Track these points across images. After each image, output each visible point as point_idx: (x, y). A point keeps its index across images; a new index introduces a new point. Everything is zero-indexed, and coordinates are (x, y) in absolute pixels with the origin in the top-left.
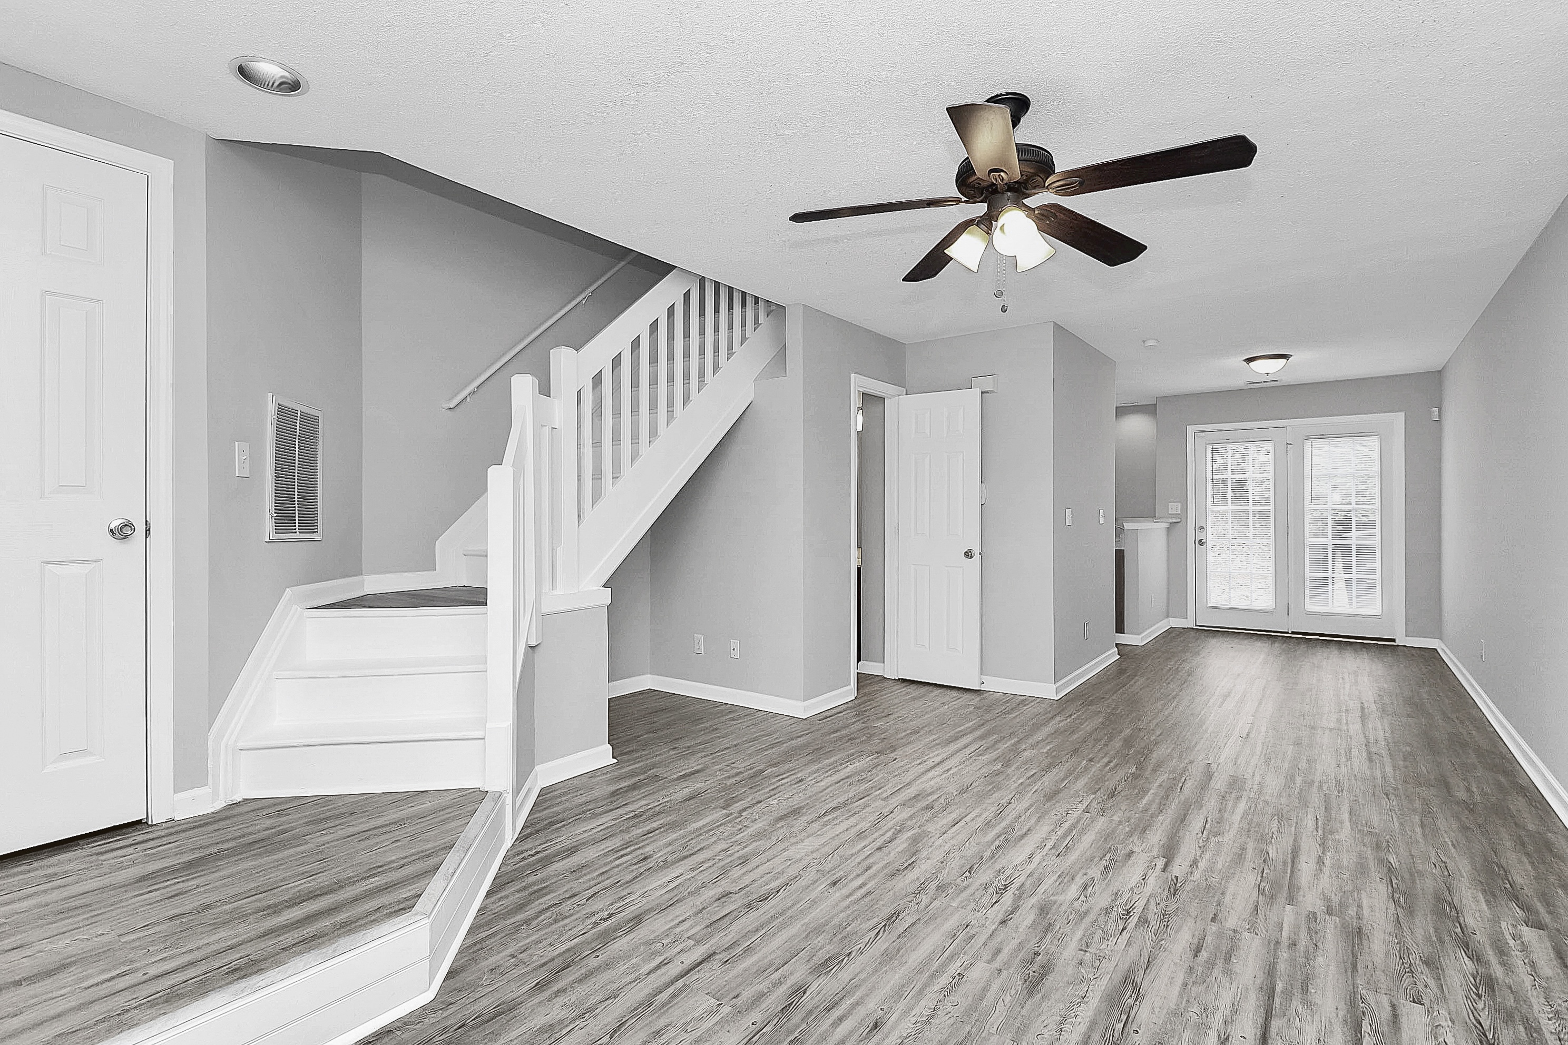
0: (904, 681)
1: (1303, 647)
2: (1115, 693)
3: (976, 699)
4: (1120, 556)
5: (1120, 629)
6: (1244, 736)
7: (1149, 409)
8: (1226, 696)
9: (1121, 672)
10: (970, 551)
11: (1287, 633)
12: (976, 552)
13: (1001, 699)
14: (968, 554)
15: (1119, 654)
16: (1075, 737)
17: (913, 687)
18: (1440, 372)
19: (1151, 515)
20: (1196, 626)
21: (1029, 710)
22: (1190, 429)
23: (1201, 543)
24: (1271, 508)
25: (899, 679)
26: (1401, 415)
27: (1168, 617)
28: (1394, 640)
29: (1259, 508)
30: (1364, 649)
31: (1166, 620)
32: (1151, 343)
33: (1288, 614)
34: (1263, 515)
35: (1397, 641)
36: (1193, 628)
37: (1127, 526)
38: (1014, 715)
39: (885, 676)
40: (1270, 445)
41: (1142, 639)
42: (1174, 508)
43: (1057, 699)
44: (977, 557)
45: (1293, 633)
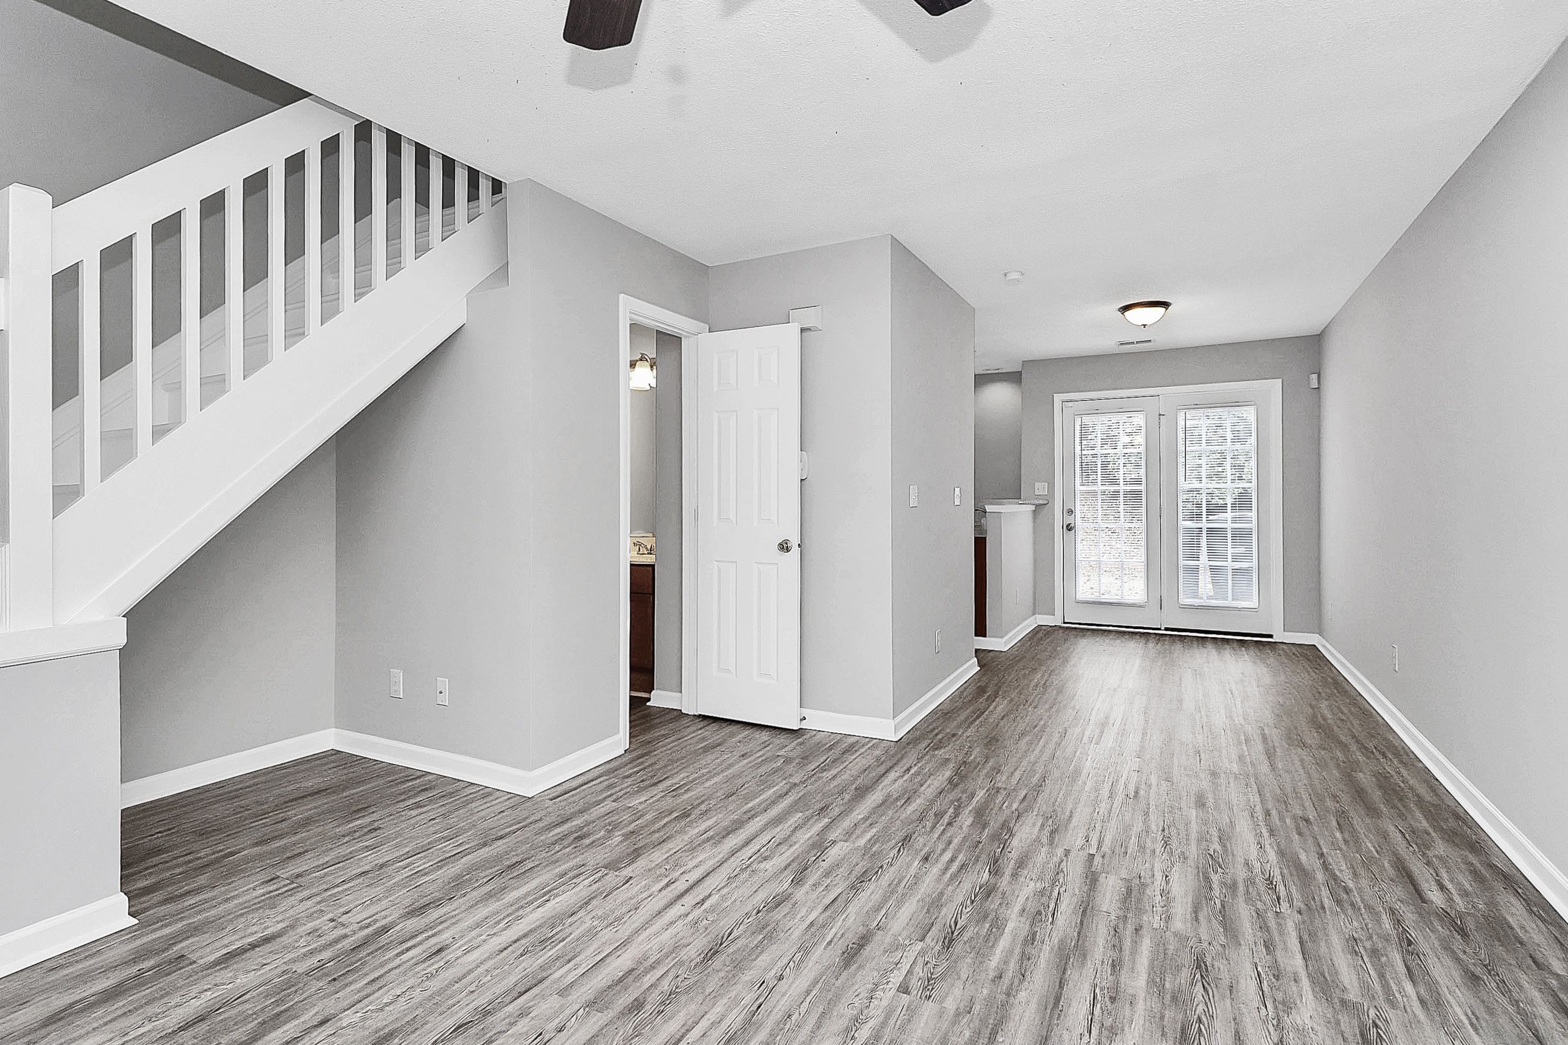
0: (704, 717)
1: (1178, 646)
2: (969, 727)
3: (791, 747)
4: (980, 545)
5: (981, 630)
6: (1132, 794)
7: (1014, 377)
8: (1103, 725)
9: (981, 690)
10: (786, 541)
11: (1159, 629)
12: (794, 541)
13: (824, 742)
14: (784, 547)
15: (979, 666)
16: (910, 809)
17: (715, 726)
18: (1319, 335)
19: (1015, 494)
20: (1064, 623)
21: (857, 763)
22: (1058, 398)
23: (1069, 528)
24: (1142, 488)
25: (700, 715)
26: (1279, 382)
27: (1034, 614)
28: (1271, 636)
29: (1129, 488)
30: (1243, 649)
31: (1033, 617)
32: (1014, 276)
33: (1161, 609)
34: (1136, 495)
35: (1274, 637)
36: (1060, 627)
37: (989, 508)
38: (834, 772)
39: (683, 711)
40: (1142, 416)
41: (1006, 643)
42: (1041, 488)
43: (895, 740)
44: (795, 551)
45: (1166, 629)
